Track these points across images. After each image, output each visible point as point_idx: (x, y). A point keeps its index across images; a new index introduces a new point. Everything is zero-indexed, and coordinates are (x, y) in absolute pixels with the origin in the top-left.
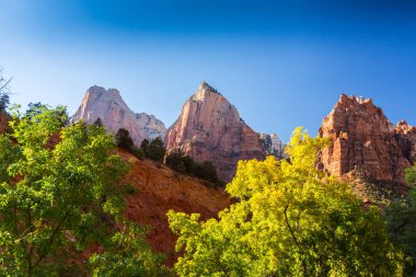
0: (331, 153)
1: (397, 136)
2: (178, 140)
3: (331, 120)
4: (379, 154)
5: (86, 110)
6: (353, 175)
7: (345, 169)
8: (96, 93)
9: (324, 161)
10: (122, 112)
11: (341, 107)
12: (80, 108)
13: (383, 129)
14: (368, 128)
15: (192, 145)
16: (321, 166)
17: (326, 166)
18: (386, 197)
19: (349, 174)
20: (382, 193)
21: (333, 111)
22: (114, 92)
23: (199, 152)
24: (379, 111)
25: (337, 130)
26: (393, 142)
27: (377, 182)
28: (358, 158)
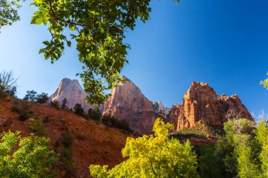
0: (189, 111)
1: (221, 102)
2: (110, 106)
3: (188, 94)
4: (213, 111)
5: (61, 91)
6: (201, 122)
7: (197, 119)
8: (66, 82)
9: (186, 116)
10: (80, 92)
11: (193, 87)
12: (57, 90)
13: (214, 98)
14: (207, 98)
15: (117, 108)
16: (185, 118)
17: (187, 118)
18: (218, 133)
19: (199, 122)
20: (216, 131)
21: (189, 90)
22: (76, 81)
23: (121, 112)
24: (212, 90)
25: (192, 99)
26: (220, 105)
27: (213, 126)
28: (203, 113)
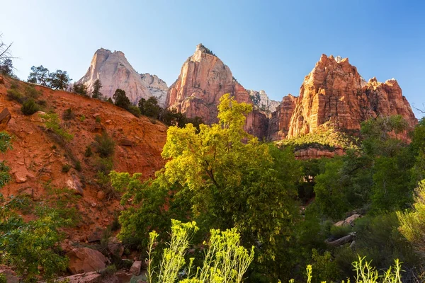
0: (310, 106)
1: (367, 91)
2: (179, 98)
3: (312, 78)
4: (351, 107)
5: (95, 71)
6: (328, 125)
7: (321, 121)
8: (103, 55)
9: (304, 114)
10: (128, 73)
11: (321, 66)
12: (90, 69)
13: (356, 85)
14: (344, 84)
15: (191, 101)
16: (302, 118)
17: (306, 118)
18: (354, 143)
19: (325, 125)
20: (351, 140)
21: (313, 71)
22: (119, 54)
23: (197, 108)
24: (354, 70)
25: (317, 87)
26: (364, 96)
27: (347, 131)
28: (333, 111)
